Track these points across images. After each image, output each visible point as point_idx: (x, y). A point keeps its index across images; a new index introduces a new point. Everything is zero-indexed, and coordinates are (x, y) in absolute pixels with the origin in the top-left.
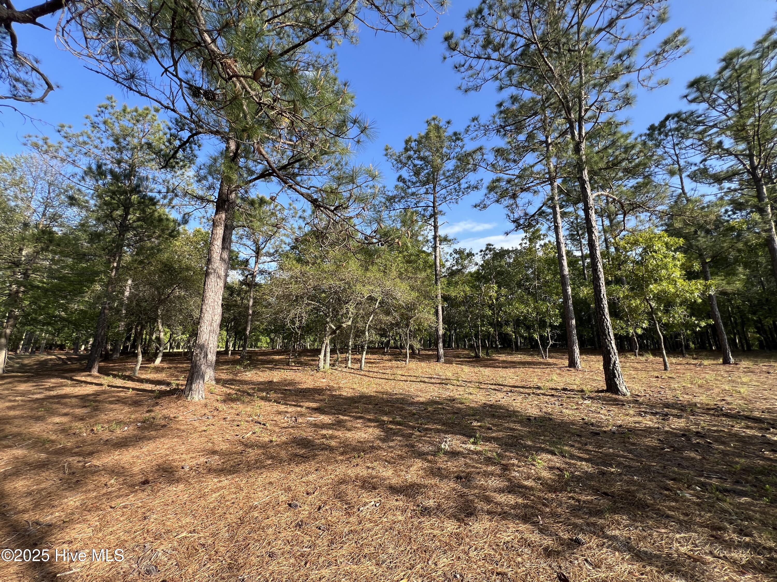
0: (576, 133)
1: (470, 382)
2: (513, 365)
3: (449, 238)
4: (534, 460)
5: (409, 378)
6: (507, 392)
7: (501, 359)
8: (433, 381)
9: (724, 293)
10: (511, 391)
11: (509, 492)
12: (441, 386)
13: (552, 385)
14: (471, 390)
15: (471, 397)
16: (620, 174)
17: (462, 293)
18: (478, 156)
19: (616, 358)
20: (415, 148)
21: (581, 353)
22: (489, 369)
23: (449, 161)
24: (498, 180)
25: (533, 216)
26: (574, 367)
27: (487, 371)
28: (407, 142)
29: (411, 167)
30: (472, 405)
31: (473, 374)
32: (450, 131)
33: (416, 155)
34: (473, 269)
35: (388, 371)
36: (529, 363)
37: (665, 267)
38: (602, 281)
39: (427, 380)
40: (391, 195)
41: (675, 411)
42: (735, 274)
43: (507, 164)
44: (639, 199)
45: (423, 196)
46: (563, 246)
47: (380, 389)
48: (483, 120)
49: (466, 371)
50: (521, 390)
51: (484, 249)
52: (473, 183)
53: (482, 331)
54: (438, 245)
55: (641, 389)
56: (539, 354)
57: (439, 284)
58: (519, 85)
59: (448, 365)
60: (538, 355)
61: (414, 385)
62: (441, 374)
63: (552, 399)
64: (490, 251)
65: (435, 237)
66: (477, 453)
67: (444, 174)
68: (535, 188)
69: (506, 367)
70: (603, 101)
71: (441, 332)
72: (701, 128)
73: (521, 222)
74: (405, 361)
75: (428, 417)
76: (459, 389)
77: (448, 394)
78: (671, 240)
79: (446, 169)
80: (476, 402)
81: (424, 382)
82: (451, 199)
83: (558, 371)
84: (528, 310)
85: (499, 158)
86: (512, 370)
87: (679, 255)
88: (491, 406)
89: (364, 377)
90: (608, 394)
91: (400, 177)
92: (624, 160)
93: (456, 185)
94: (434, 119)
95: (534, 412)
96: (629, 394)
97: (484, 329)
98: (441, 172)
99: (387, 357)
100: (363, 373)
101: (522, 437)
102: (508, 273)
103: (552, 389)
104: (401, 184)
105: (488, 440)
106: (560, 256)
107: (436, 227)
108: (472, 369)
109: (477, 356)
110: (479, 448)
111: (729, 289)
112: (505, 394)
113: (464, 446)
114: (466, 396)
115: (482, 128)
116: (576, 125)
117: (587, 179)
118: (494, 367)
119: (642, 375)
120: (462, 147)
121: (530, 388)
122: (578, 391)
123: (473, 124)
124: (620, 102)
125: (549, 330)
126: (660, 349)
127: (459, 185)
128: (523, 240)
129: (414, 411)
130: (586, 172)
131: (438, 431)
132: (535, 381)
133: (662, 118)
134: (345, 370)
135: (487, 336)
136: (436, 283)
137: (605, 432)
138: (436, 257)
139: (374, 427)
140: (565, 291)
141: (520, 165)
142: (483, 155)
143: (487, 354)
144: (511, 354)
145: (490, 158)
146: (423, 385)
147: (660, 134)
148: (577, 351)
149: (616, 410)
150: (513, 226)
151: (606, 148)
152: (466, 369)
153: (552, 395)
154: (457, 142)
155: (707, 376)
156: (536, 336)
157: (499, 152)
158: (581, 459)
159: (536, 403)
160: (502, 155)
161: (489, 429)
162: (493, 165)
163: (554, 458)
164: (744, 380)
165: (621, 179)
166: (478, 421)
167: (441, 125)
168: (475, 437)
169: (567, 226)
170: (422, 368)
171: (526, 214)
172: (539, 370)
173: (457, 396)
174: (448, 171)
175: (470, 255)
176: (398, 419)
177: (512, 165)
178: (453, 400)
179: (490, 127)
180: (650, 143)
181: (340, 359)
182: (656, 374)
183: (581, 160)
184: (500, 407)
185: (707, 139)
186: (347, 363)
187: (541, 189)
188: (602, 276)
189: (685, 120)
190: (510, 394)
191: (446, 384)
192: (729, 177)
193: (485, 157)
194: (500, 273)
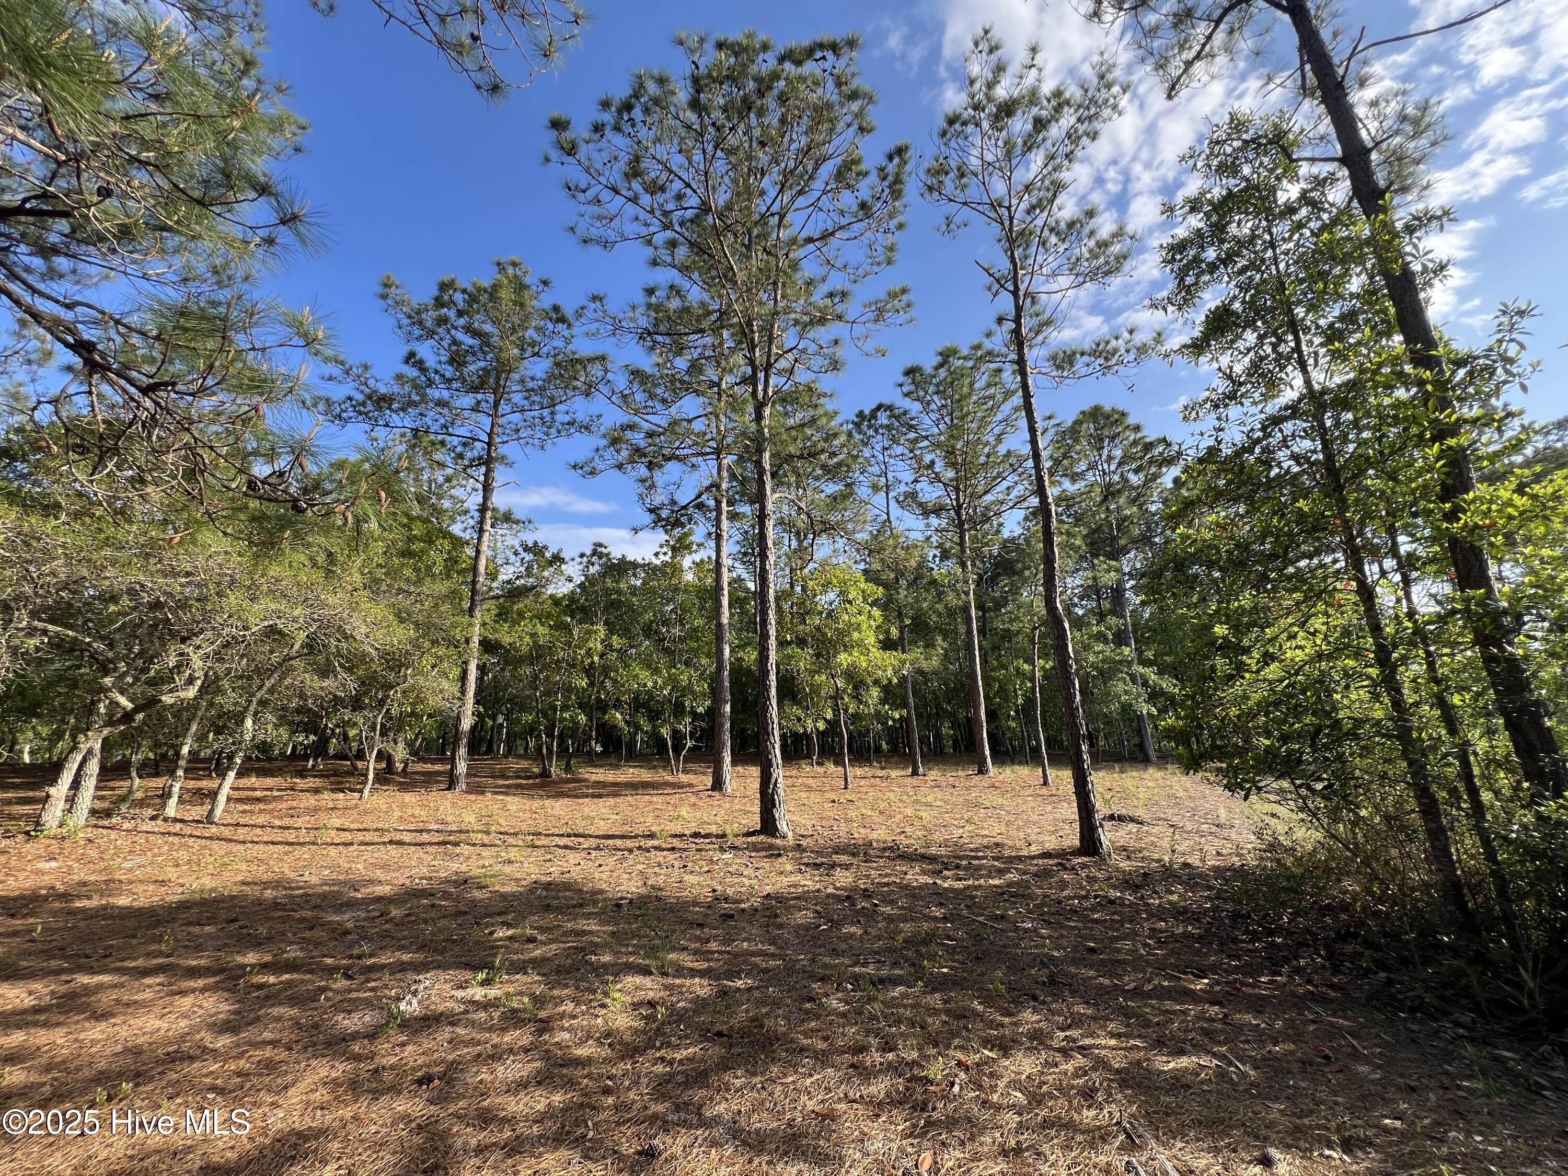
0: (760, 387)
1: (515, 834)
2: (615, 789)
3: (517, 515)
4: (606, 994)
5: (360, 837)
6: (588, 850)
7: (594, 778)
8: (425, 837)
9: (920, 672)
10: (598, 848)
11: (539, 1083)
12: (441, 849)
13: (677, 828)
14: (513, 854)
15: (508, 869)
16: (819, 472)
17: (527, 639)
18: (596, 370)
19: (779, 773)
20: (461, 305)
21: (734, 763)
22: (566, 801)
23: (536, 358)
24: (631, 427)
25: (685, 507)
26: (721, 789)
27: (558, 808)
28: (444, 287)
29: (445, 343)
30: (507, 889)
31: (528, 815)
32: (546, 301)
33: (461, 322)
34: (561, 589)
35: (299, 823)
36: (646, 785)
37: (858, 628)
38: (772, 642)
39: (407, 837)
40: (383, 390)
41: (844, 858)
42: (933, 646)
43: (650, 403)
44: (834, 518)
45: (466, 414)
46: (725, 570)
47: (261, 873)
48: (614, 306)
49: (513, 808)
50: (619, 843)
51: (588, 553)
52: (580, 417)
53: (563, 720)
54: (487, 527)
55: (809, 824)
56: (666, 764)
57: (478, 613)
58: (684, 269)
59: (473, 797)
60: (664, 768)
61: (369, 854)
62: (449, 819)
63: (671, 856)
64: (600, 558)
65: (483, 509)
66: (485, 1005)
67: (522, 381)
68: (694, 460)
69: (600, 796)
70: (804, 351)
71: (467, 723)
72: (912, 435)
73: (664, 513)
74: (361, 791)
75: (385, 934)
76: (486, 852)
77: (454, 866)
78: (870, 587)
79: (529, 373)
80: (517, 880)
81: (400, 843)
82: (532, 437)
83: (693, 799)
84: (656, 683)
85: (636, 386)
86: (611, 801)
87: (876, 612)
88: (548, 886)
89: (215, 845)
90: (762, 838)
91: (412, 355)
92: (823, 451)
93: (546, 412)
94: (514, 264)
95: (630, 887)
96: (790, 834)
97: (566, 715)
98: (515, 376)
99: (311, 782)
100: (214, 830)
101: (595, 948)
102: (630, 606)
103: (675, 836)
104: (412, 372)
105: (520, 968)
106: (718, 588)
107: (487, 489)
108: (527, 804)
109: (545, 774)
110: (493, 992)
111: (925, 665)
112: (584, 854)
113: (459, 994)
114: (497, 867)
115: (608, 320)
116: (761, 375)
117: (768, 467)
118: (577, 797)
119: (815, 798)
120: (568, 341)
121: (636, 837)
122: (717, 836)
123: (592, 306)
124: (827, 362)
125: (688, 720)
126: (842, 754)
127: (552, 413)
128: (661, 546)
129: (350, 925)
130: (767, 455)
131: (402, 967)
132: (649, 823)
133: (874, 406)
134: (149, 826)
135: (573, 730)
136: (471, 611)
137: (743, 910)
138: (478, 552)
139: (203, 990)
140: (720, 652)
141: (673, 410)
142: (606, 371)
143: (568, 769)
144: (617, 767)
145: (621, 382)
146: (393, 851)
147: (869, 427)
148: (728, 759)
149: (767, 866)
150: (648, 518)
151: (803, 425)
152: (514, 803)
153: (673, 849)
154: (560, 326)
155: (892, 796)
156: (665, 732)
157: (637, 374)
158: (693, 973)
159: (640, 867)
160: (642, 383)
161: (531, 940)
162: (624, 397)
163: (647, 981)
164: (930, 799)
165: (817, 479)
166: (509, 925)
167: (527, 280)
168: (491, 967)
169: (739, 537)
170: (403, 806)
171: (673, 502)
172: (659, 799)
173: (476, 872)
174: (532, 379)
175: (557, 559)
176: (293, 952)
177: (659, 406)
178: (464, 881)
179: (624, 324)
180: (858, 437)
181: (139, 795)
182: (833, 796)
183: (763, 434)
184: (567, 886)
185: (918, 452)
186: (164, 806)
187: (702, 464)
188: (772, 632)
189: (897, 418)
190: (594, 853)
191: (456, 844)
192: (938, 510)
193: (610, 376)
194: (613, 605)
